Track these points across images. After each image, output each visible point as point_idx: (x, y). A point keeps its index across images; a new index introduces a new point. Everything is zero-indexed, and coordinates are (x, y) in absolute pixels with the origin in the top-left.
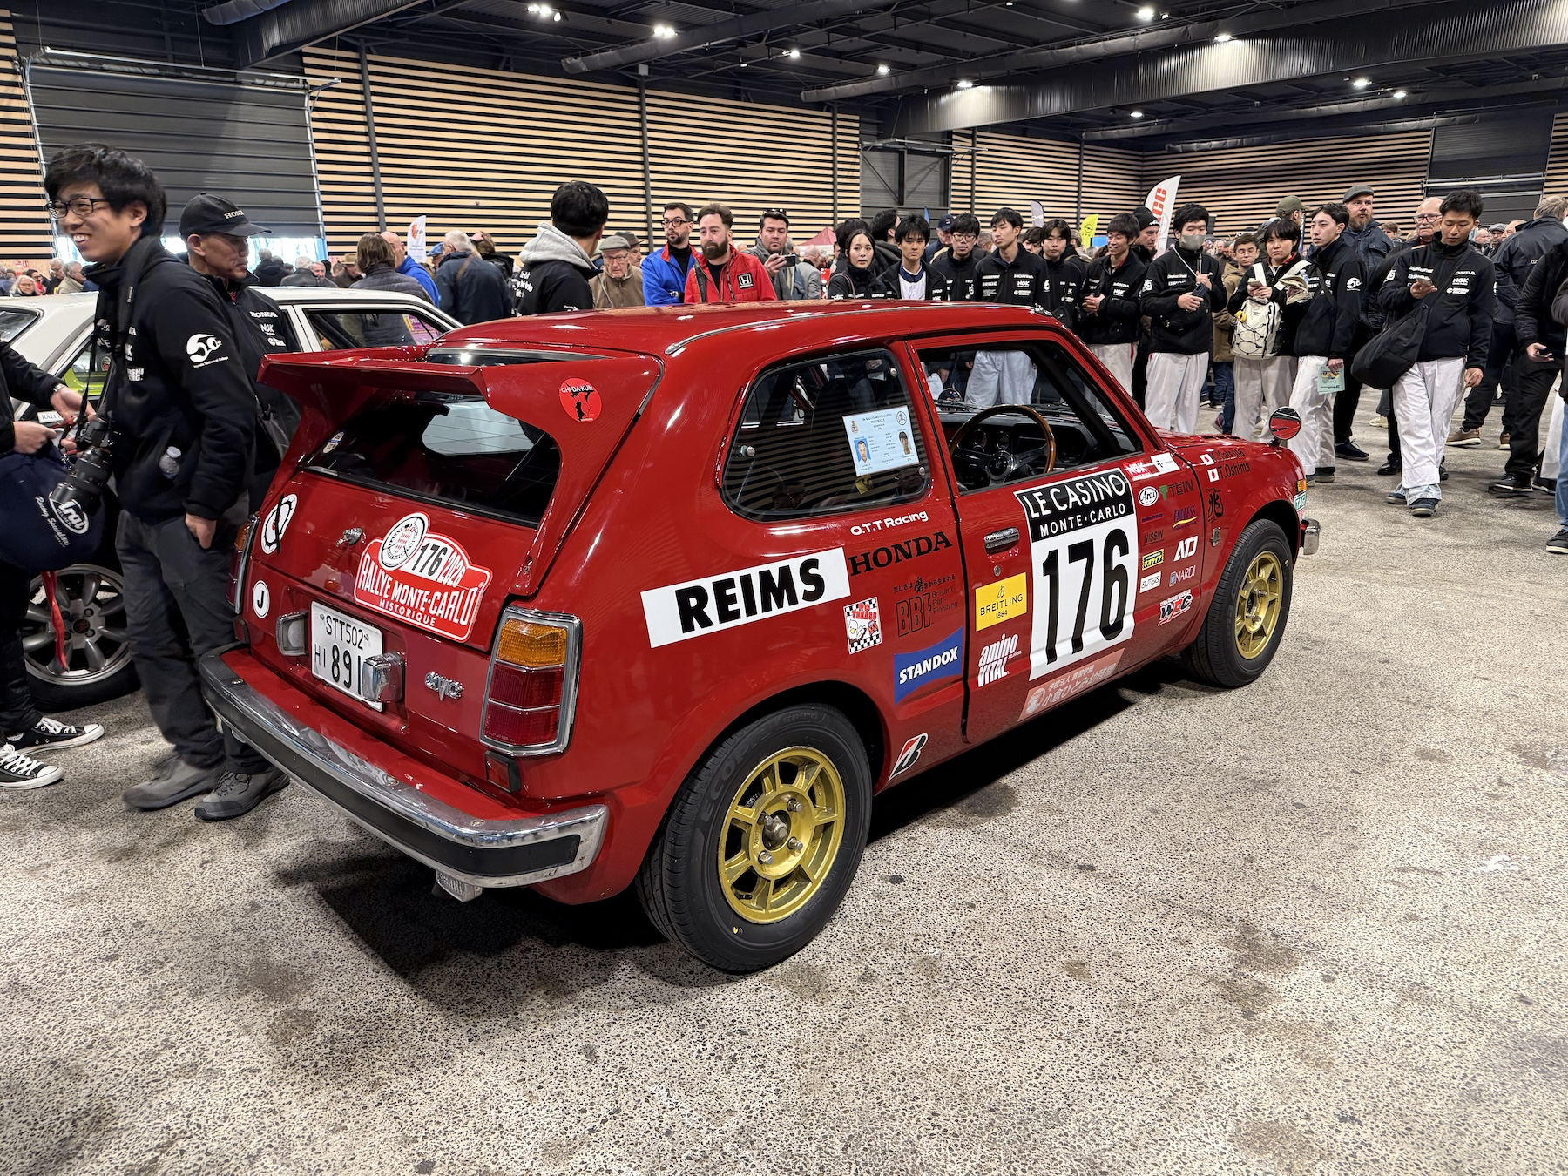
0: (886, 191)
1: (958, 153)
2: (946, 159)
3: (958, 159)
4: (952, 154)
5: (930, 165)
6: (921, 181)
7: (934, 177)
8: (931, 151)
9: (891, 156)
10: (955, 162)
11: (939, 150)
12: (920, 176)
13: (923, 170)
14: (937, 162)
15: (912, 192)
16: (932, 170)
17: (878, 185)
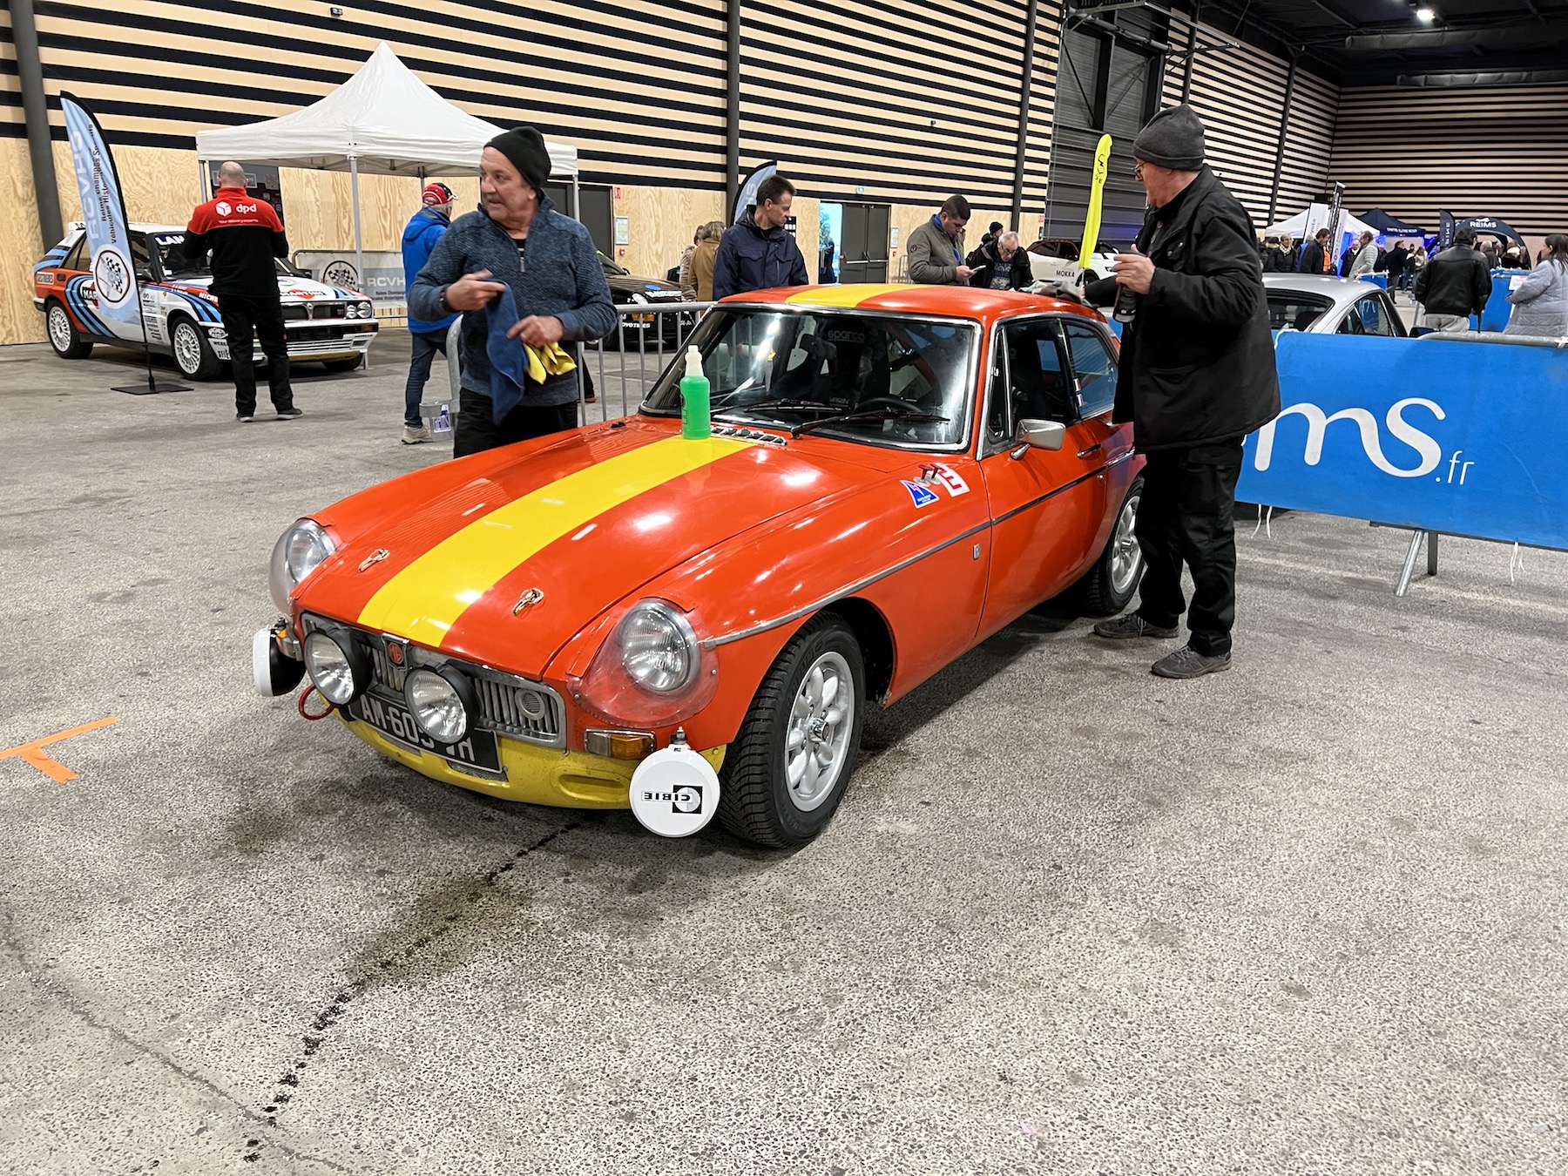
0: (1079, 105)
1: (1174, 53)
2: (1154, 61)
3: (1174, 64)
4: (1165, 52)
5: (1134, 68)
6: (1123, 94)
7: (1137, 90)
8: (1143, 43)
9: (1091, 43)
10: (1168, 67)
11: (1154, 42)
12: (1122, 86)
13: (1126, 75)
14: (1143, 65)
15: (1111, 111)
16: (1136, 78)
17: (1071, 93)
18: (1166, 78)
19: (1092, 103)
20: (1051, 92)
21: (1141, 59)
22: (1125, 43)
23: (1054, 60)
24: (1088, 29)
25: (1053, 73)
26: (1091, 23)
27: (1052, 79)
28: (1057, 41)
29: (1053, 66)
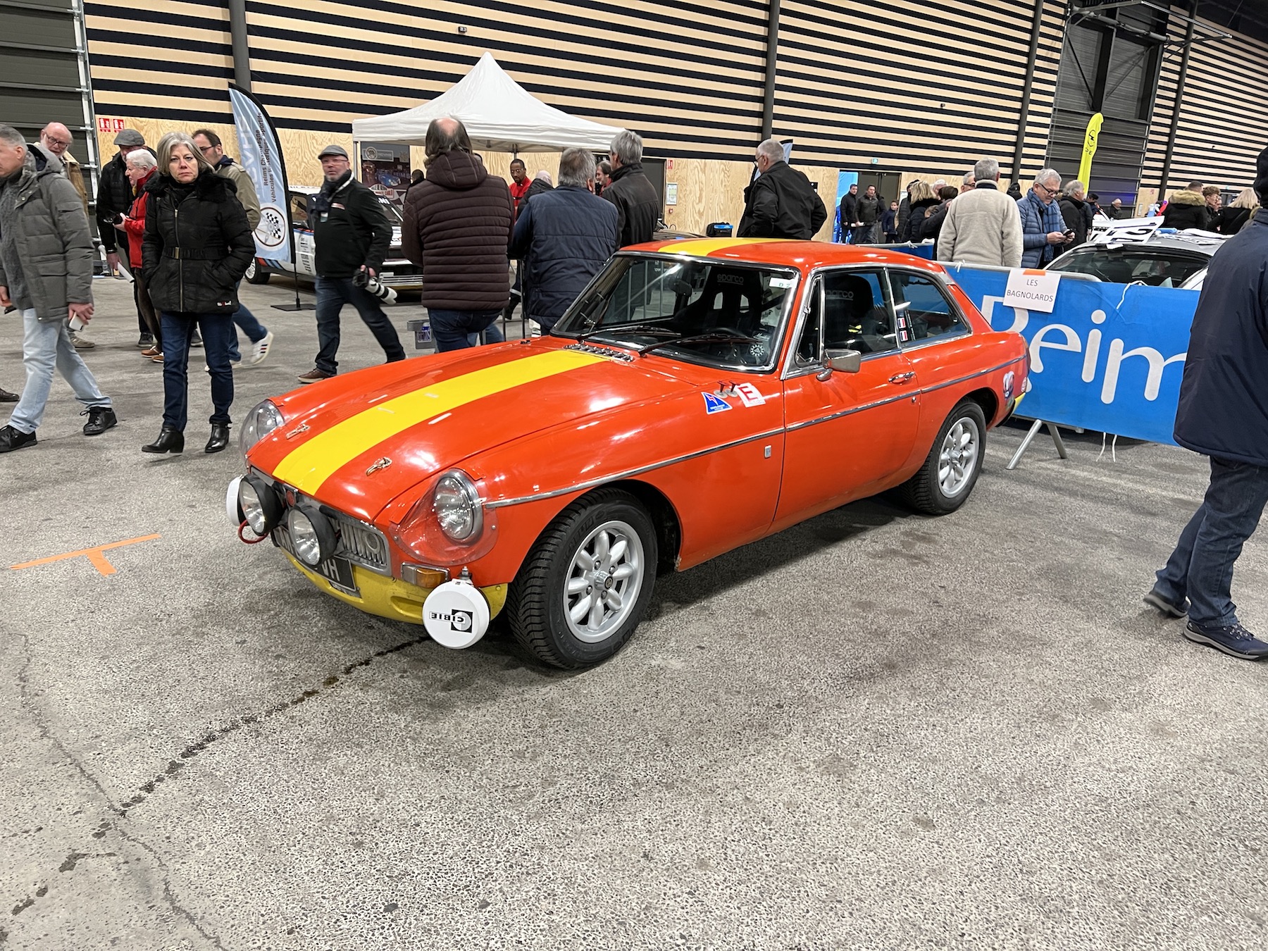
5: (1133, 57)
6: (1122, 79)
7: (1136, 74)
8: (1143, 35)
9: (1094, 36)
10: (1166, 55)
11: (1153, 34)
12: (1122, 71)
13: (1126, 62)
14: (1142, 54)
15: (1110, 93)
16: (1136, 64)
17: (1074, 78)
18: (1163, 64)
19: (1092, 86)
20: (1053, 78)
21: (1141, 49)
22: (1123, 34)
23: (1058, 50)
24: (1090, 24)
25: (1056, 61)
26: (1093, 19)
27: (1055, 67)
28: (1060, 34)
29: (1056, 56)
